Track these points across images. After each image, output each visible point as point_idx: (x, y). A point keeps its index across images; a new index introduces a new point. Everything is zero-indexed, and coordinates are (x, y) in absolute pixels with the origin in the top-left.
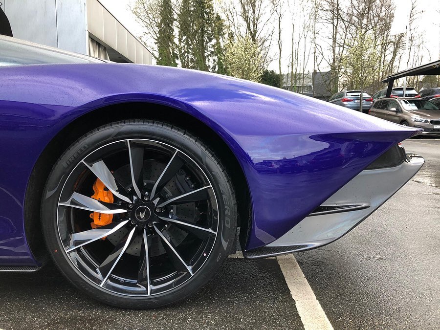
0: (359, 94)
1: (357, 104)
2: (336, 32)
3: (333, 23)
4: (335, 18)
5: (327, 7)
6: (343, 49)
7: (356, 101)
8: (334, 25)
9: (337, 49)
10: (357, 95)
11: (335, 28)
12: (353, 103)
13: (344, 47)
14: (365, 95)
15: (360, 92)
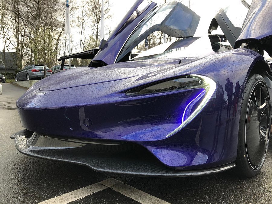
0: (43, 67)
1: (42, 74)
2: (18, 27)
3: (15, 20)
4: (16, 16)
5: (10, 8)
6: (24, 38)
7: (42, 72)
8: (16, 21)
9: (20, 38)
10: (42, 68)
11: (17, 24)
12: (40, 73)
13: (24, 37)
14: (47, 68)
15: (44, 66)
